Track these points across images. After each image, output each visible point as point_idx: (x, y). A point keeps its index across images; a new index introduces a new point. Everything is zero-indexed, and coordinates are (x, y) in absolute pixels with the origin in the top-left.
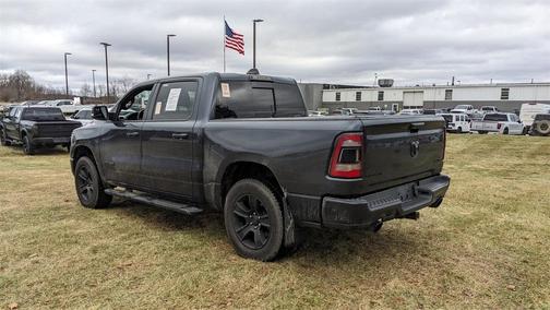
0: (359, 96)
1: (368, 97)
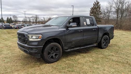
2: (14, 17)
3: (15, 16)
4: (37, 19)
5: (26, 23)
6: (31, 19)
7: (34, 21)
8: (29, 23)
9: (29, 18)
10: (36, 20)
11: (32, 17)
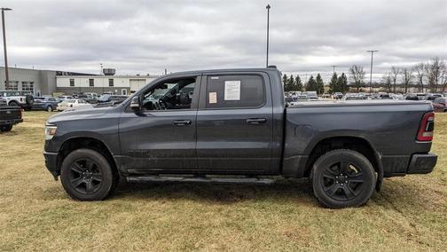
0: (91, 82)
1: (99, 83)
2: (353, 73)
3: (356, 67)
4: (436, 73)
5: (392, 89)
6: (415, 74)
7: (425, 82)
8: (404, 90)
9: (405, 71)
10: (433, 78)
11: (416, 68)
